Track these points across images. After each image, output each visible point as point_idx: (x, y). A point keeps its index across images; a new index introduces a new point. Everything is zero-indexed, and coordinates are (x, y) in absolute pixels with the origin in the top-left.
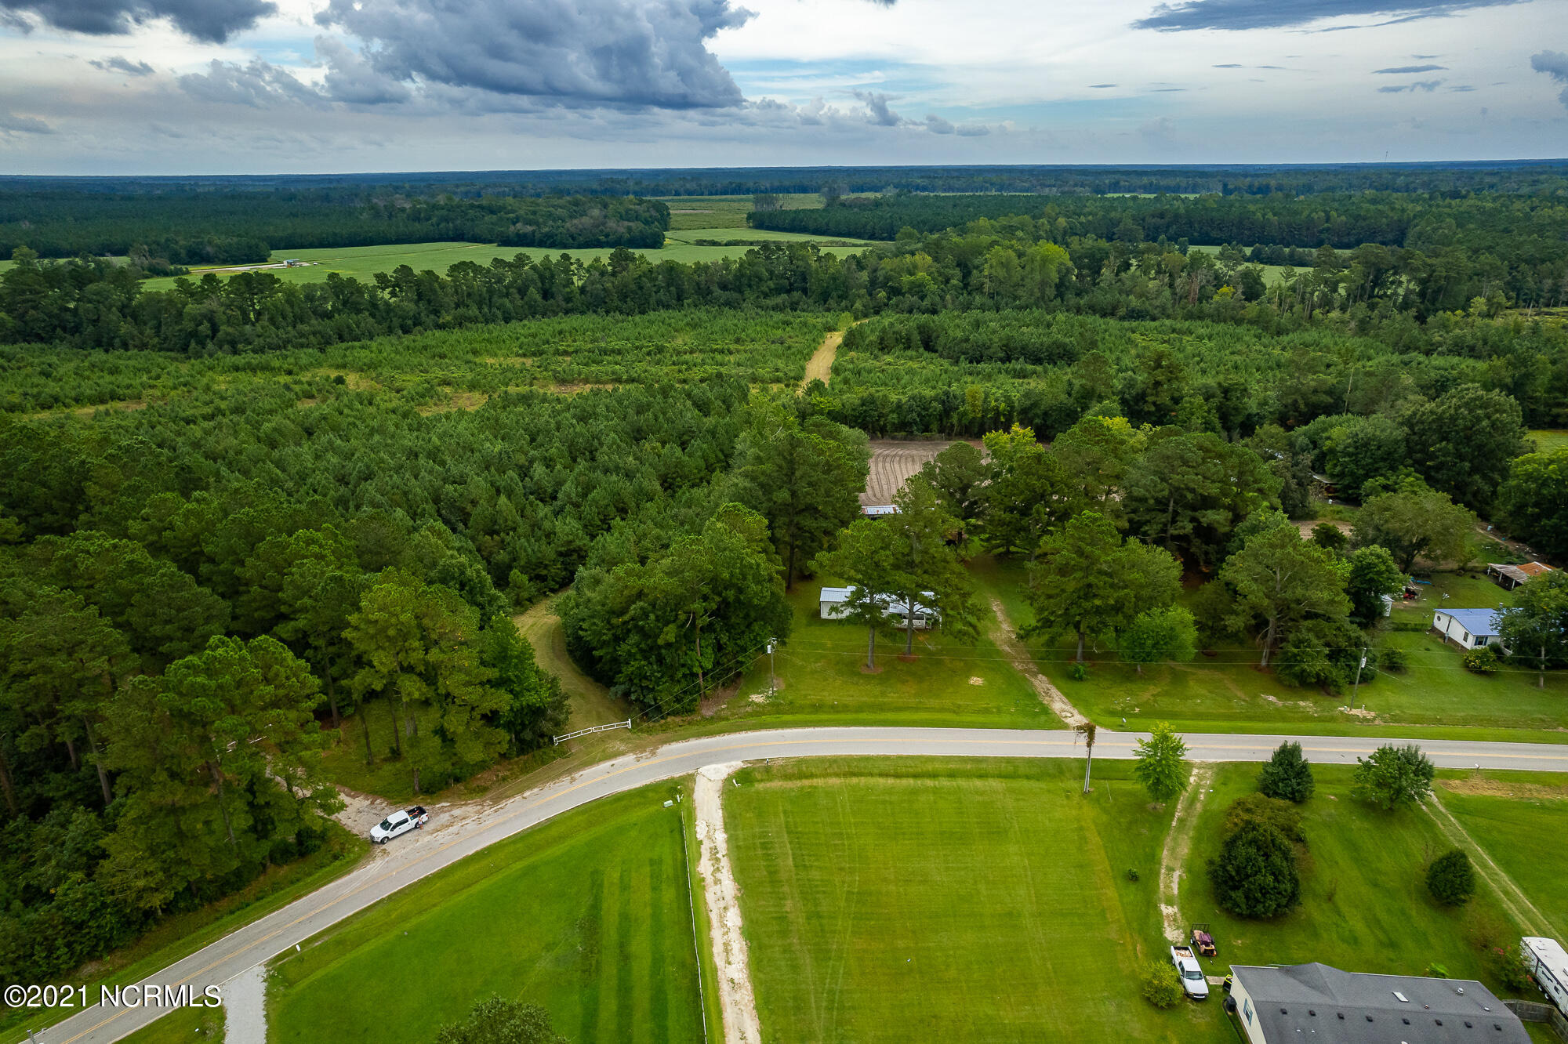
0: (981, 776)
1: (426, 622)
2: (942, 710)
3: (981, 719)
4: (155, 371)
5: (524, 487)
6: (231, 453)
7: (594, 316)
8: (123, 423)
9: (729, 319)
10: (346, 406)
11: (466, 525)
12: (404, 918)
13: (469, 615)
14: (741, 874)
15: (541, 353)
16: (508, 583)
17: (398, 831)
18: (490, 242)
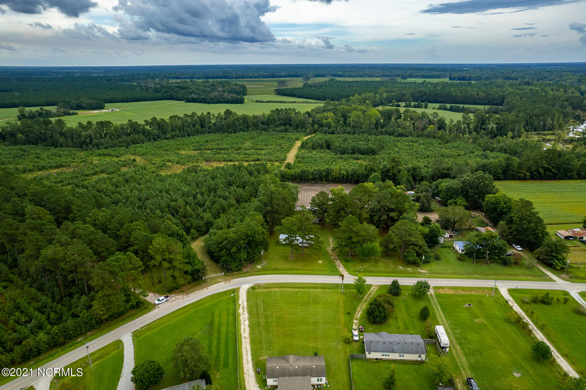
0: (316, 288)
1: (169, 247)
2: (309, 270)
3: (319, 273)
4: (73, 156)
5: (195, 202)
6: (105, 189)
7: (218, 134)
8: (67, 176)
9: (264, 136)
10: (137, 171)
11: (177, 214)
12: (164, 323)
13: (180, 244)
14: (250, 312)
15: (200, 149)
16: (190, 233)
17: (162, 302)
18: (183, 100)
